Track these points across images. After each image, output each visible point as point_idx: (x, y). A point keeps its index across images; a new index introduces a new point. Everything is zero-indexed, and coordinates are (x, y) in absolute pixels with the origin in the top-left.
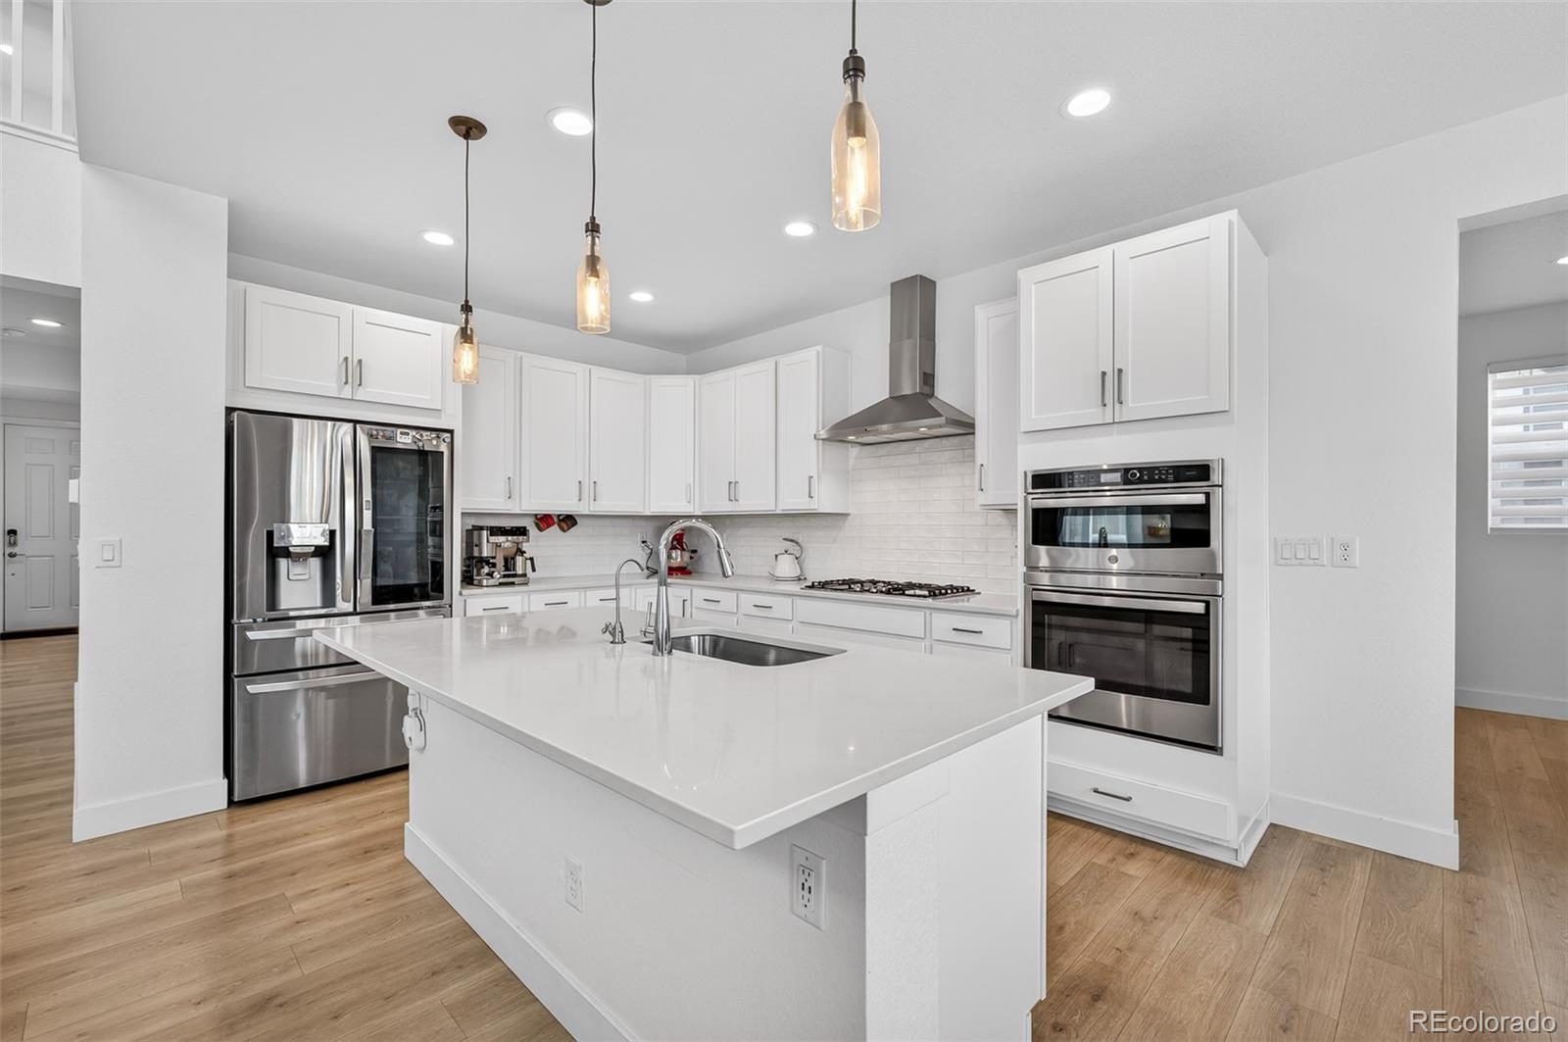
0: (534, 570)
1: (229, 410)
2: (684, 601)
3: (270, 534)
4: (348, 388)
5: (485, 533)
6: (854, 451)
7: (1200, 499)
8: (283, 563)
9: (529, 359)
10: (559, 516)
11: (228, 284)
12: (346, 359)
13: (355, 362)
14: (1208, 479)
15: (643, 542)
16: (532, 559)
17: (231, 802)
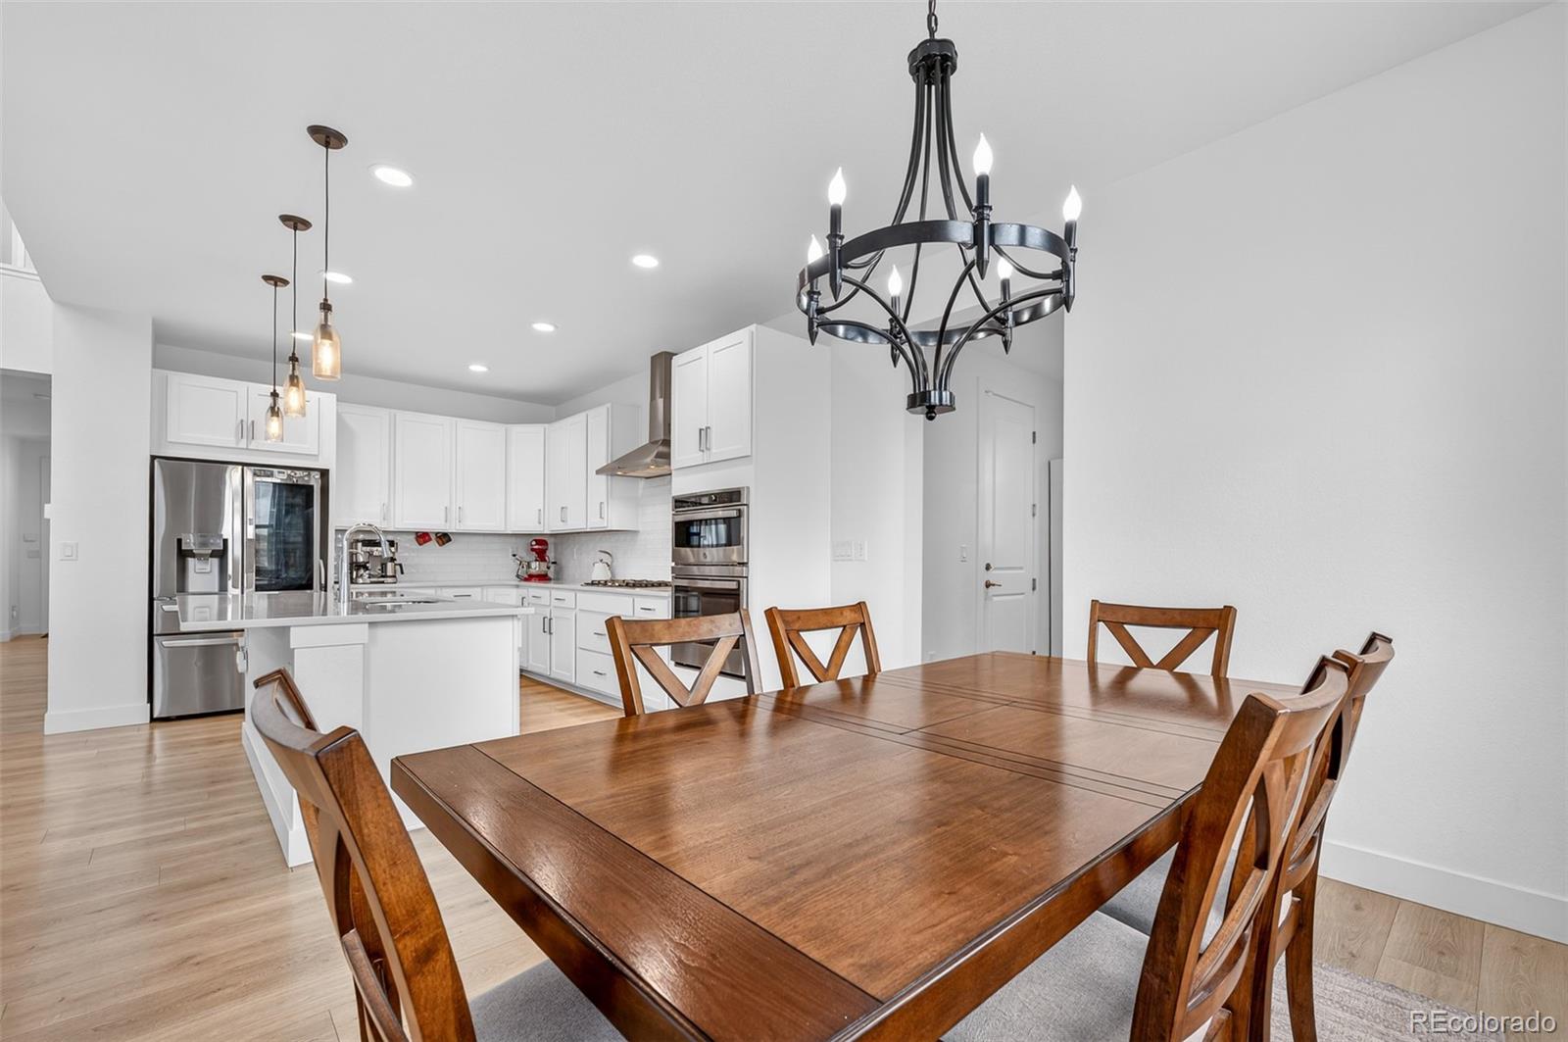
0: (402, 573)
1: (153, 458)
2: (523, 598)
3: (179, 541)
4: (244, 440)
5: (360, 544)
6: (642, 483)
7: (734, 514)
8: (191, 561)
9: (401, 415)
10: (437, 534)
11: (152, 372)
12: (242, 421)
13: (250, 422)
14: (739, 501)
15: (514, 555)
16: (400, 565)
17: (153, 720)
